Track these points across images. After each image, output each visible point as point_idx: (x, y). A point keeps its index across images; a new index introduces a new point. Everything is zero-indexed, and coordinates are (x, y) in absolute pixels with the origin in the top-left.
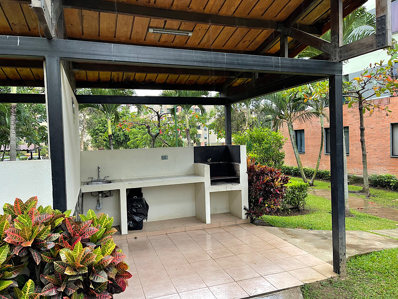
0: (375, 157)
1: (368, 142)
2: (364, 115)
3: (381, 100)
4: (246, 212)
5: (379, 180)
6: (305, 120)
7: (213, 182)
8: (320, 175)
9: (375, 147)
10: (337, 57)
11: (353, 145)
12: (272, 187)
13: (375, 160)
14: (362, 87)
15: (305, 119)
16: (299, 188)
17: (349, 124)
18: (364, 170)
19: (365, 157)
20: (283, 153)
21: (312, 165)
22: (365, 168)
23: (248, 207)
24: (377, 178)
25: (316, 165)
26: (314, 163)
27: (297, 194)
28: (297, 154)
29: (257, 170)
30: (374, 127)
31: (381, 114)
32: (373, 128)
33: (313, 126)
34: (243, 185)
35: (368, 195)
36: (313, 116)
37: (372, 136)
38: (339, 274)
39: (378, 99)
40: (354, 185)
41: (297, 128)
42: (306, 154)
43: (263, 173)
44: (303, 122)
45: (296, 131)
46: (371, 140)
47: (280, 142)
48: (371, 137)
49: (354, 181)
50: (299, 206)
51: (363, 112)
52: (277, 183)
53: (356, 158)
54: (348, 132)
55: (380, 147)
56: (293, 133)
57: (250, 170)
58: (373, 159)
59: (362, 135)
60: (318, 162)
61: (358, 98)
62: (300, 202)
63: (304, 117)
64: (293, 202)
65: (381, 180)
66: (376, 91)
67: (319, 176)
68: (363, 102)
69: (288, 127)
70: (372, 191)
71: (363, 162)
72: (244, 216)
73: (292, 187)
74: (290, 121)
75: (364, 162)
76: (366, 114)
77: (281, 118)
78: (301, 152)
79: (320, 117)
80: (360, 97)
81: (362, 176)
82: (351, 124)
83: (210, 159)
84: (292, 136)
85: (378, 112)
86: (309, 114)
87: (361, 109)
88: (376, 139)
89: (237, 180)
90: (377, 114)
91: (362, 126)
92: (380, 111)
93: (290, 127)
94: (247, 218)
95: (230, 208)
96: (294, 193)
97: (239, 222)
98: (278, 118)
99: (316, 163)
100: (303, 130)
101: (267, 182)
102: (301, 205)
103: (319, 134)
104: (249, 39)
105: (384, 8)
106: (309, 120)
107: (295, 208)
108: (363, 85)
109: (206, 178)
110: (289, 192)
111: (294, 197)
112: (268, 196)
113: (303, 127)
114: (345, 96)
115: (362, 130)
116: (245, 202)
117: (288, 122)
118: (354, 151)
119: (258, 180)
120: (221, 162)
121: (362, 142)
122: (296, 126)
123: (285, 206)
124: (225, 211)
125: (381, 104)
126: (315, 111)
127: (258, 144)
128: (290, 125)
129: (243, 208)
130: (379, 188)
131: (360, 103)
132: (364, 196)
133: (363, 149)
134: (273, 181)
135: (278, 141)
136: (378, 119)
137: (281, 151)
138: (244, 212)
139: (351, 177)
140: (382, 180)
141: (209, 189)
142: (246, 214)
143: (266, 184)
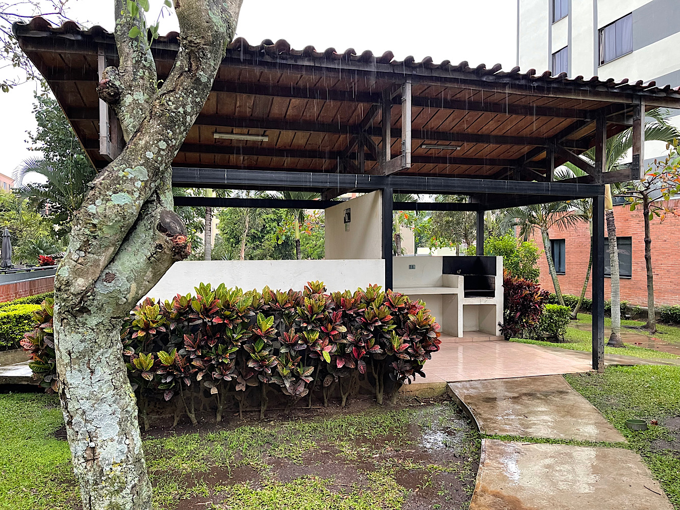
0: (668, 282)
1: (659, 260)
2: (651, 222)
3: (678, 202)
4: (500, 328)
5: (671, 313)
6: (567, 226)
7: (467, 295)
8: (587, 306)
9: (668, 267)
10: (600, 181)
11: (637, 263)
12: (532, 302)
13: (668, 286)
14: (646, 187)
15: (567, 224)
16: (559, 313)
17: (633, 234)
18: (649, 298)
19: (651, 279)
20: (538, 270)
21: (576, 292)
22: (651, 295)
23: (502, 323)
24: (670, 310)
25: (581, 292)
26: (578, 289)
27: (556, 320)
28: (554, 273)
29: (515, 283)
30: (668, 239)
31: (677, 221)
32: (665, 241)
33: (579, 234)
34: (498, 300)
35: (654, 331)
36: (578, 220)
37: (664, 251)
38: (597, 369)
39: (674, 200)
40: (636, 320)
41: (554, 237)
42: (566, 275)
43: (520, 286)
44: (564, 228)
45: (552, 241)
46: (663, 258)
47: (534, 254)
48: (664, 253)
49: (638, 316)
50: (557, 334)
51: (649, 218)
52: (536, 297)
53: (641, 282)
54: (631, 244)
55: (676, 267)
56: (548, 244)
57: (507, 283)
58: (665, 284)
59: (647, 249)
60: (585, 286)
61: (643, 199)
62: (559, 330)
63: (566, 221)
64: (551, 330)
65: (674, 313)
66: (664, 193)
67: (586, 308)
68: (650, 204)
69: (543, 236)
70: (660, 327)
71: (648, 286)
72: (498, 333)
73: (549, 310)
74: (545, 226)
75: (650, 287)
76: (654, 221)
77: (531, 222)
78: (560, 272)
79: (589, 222)
80: (645, 198)
81: (647, 308)
82: (635, 234)
83: (460, 270)
84: (547, 248)
85: (674, 218)
86: (573, 217)
87: (646, 215)
88: (669, 256)
89: (492, 294)
90: (672, 221)
91: (648, 237)
92: (676, 217)
93: (545, 235)
94: (502, 334)
95: (479, 326)
96: (551, 318)
97: (492, 338)
98: (528, 223)
99: (582, 289)
100: (564, 240)
101: (526, 296)
102: (560, 333)
103: (588, 246)
104: (513, 150)
105: (638, 148)
106: (573, 225)
107: (553, 338)
108: (647, 185)
109: (460, 290)
110: (546, 316)
111: (552, 322)
112: (526, 310)
113: (564, 235)
114: (625, 196)
115: (648, 242)
116: (500, 319)
117: (543, 228)
118: (638, 272)
119: (515, 294)
120: (472, 275)
121: (648, 259)
122: (553, 234)
123: (540, 333)
124: (474, 329)
125: (678, 208)
126: (581, 213)
127: (505, 257)
128: (545, 232)
129: (497, 324)
130: (671, 325)
131: (646, 206)
132: (647, 333)
133: (648, 269)
134: (532, 295)
135: (532, 253)
136: (673, 227)
137: (534, 267)
138: (498, 328)
139: (633, 310)
140: (676, 313)
141: (463, 301)
142: (500, 331)
143: (524, 298)
